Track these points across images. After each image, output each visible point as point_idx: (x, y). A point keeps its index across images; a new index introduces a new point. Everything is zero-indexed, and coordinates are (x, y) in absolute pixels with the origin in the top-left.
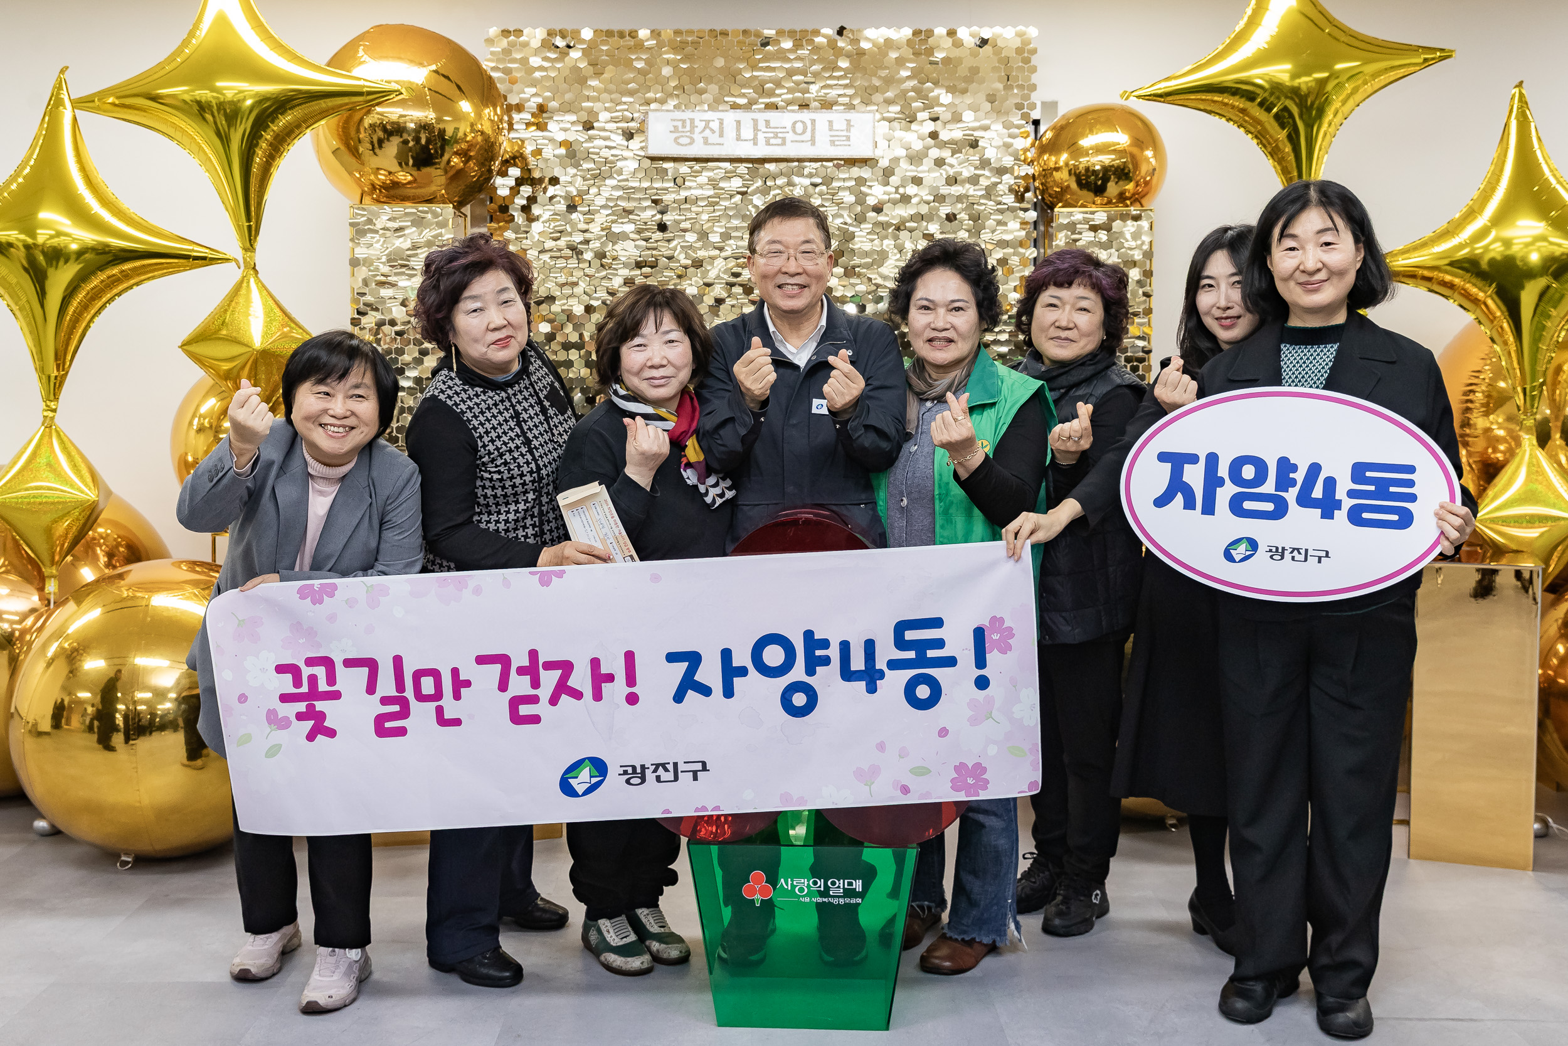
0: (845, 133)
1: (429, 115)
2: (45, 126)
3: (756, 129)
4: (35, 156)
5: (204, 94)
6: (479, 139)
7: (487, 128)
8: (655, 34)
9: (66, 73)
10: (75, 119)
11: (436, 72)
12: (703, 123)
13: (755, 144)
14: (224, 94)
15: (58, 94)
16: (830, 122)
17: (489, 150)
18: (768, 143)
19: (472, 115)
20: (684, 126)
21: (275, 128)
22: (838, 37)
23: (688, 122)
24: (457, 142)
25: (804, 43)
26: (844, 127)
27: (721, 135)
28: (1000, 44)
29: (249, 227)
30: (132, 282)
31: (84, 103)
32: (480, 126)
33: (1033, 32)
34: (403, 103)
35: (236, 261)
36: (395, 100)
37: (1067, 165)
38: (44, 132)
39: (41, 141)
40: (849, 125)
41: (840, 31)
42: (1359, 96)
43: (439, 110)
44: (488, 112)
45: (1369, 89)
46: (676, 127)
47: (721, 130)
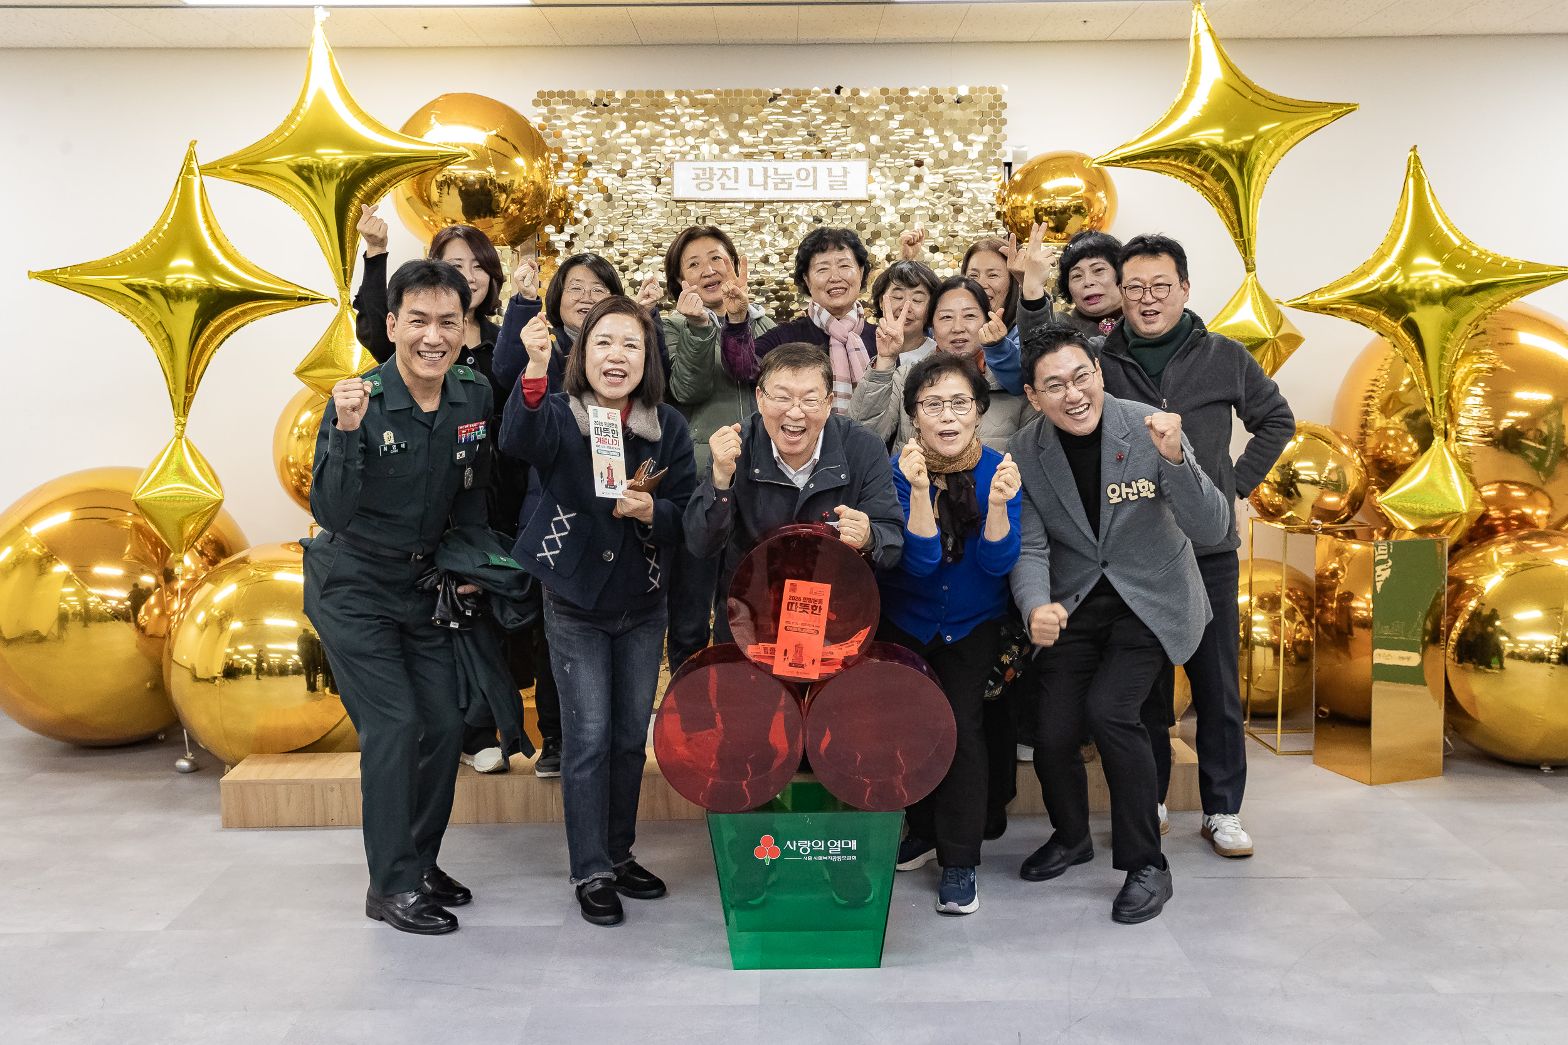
0: (842, 179)
1: (490, 172)
2: (179, 191)
3: (766, 177)
4: (171, 215)
5: (306, 160)
6: (532, 188)
7: (538, 178)
8: (679, 94)
9: (196, 147)
10: (202, 184)
11: (497, 136)
12: (721, 172)
13: (765, 189)
14: (322, 159)
15: (189, 164)
16: (830, 170)
17: (540, 195)
18: (776, 188)
19: (525, 168)
20: (704, 174)
21: (366, 188)
22: (836, 95)
23: (708, 170)
24: (513, 192)
25: (807, 100)
26: (842, 174)
27: (736, 181)
28: (975, 100)
29: (345, 271)
30: (248, 318)
31: (209, 170)
32: (531, 177)
33: (1005, 88)
34: (467, 164)
35: (333, 299)
36: (462, 161)
37: (1032, 204)
38: (178, 196)
39: (176, 203)
40: (845, 172)
41: (838, 90)
42: (1282, 149)
43: (499, 166)
44: (539, 164)
45: (1290, 142)
46: (697, 175)
47: (737, 176)
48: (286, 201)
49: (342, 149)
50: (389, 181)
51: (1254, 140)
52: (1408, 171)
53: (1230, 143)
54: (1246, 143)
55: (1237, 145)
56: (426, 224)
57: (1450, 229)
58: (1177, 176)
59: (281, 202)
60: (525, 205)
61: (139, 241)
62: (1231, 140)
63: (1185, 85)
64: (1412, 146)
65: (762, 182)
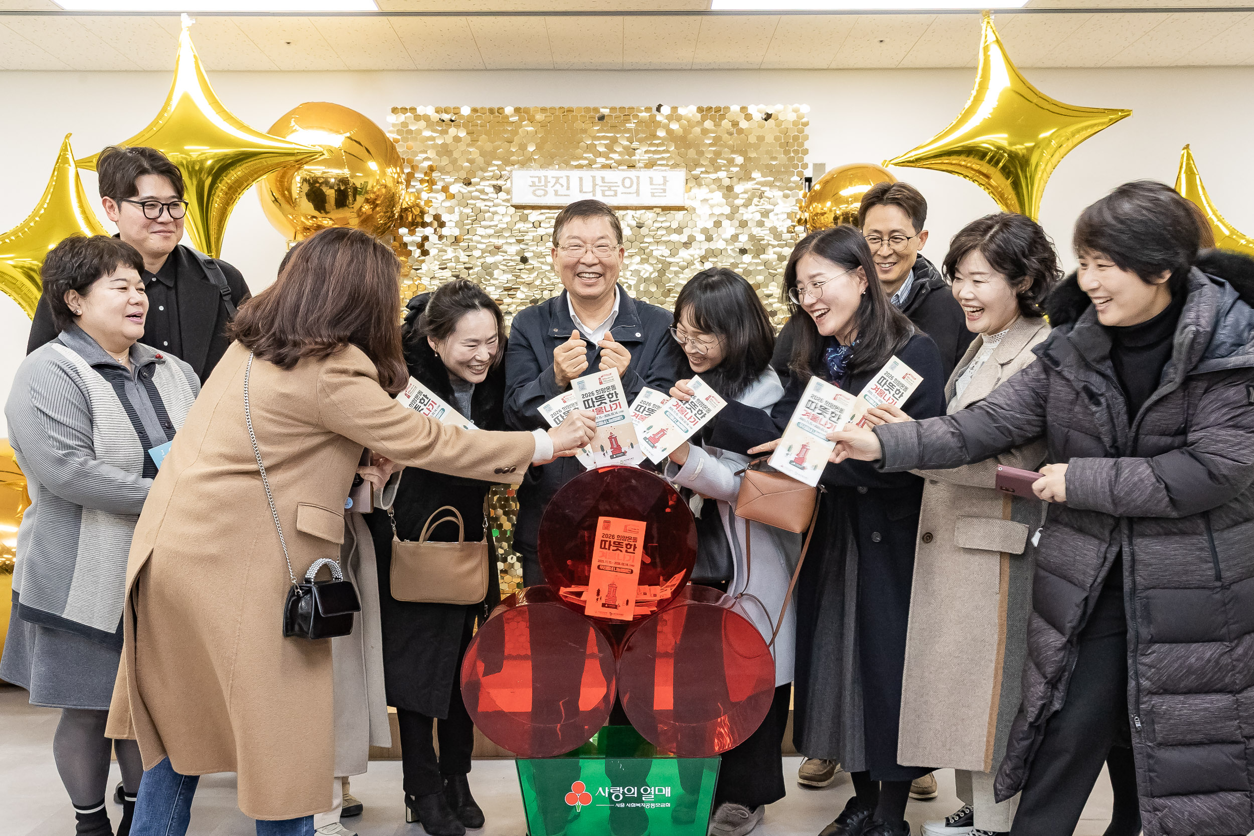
0: (662, 187)
1: (345, 172)
2: (55, 179)
3: (595, 185)
4: (48, 201)
5: (176, 155)
6: (384, 191)
7: (389, 183)
8: (518, 111)
10: (77, 175)
11: (350, 138)
12: (555, 179)
14: (190, 156)
15: (65, 154)
16: (651, 178)
17: (391, 199)
18: (604, 194)
19: (378, 172)
20: (540, 182)
21: (229, 181)
22: (657, 113)
23: (543, 179)
24: (367, 192)
25: (631, 118)
26: (662, 182)
27: (568, 188)
28: (781, 118)
31: (86, 163)
32: (384, 181)
34: (325, 162)
36: (319, 159)
37: (830, 210)
38: (54, 184)
39: (52, 190)
40: (665, 181)
41: (658, 109)
42: (1063, 150)
43: (353, 169)
44: (391, 171)
45: (1070, 144)
46: (534, 182)
47: (568, 183)
49: (209, 146)
51: (1034, 147)
52: (1181, 167)
53: (1014, 147)
54: (1027, 149)
55: (1021, 149)
56: (290, 222)
57: (1220, 220)
58: (965, 176)
60: (377, 205)
61: (19, 225)
62: (1015, 144)
63: (974, 93)
64: (1184, 145)
65: (591, 190)
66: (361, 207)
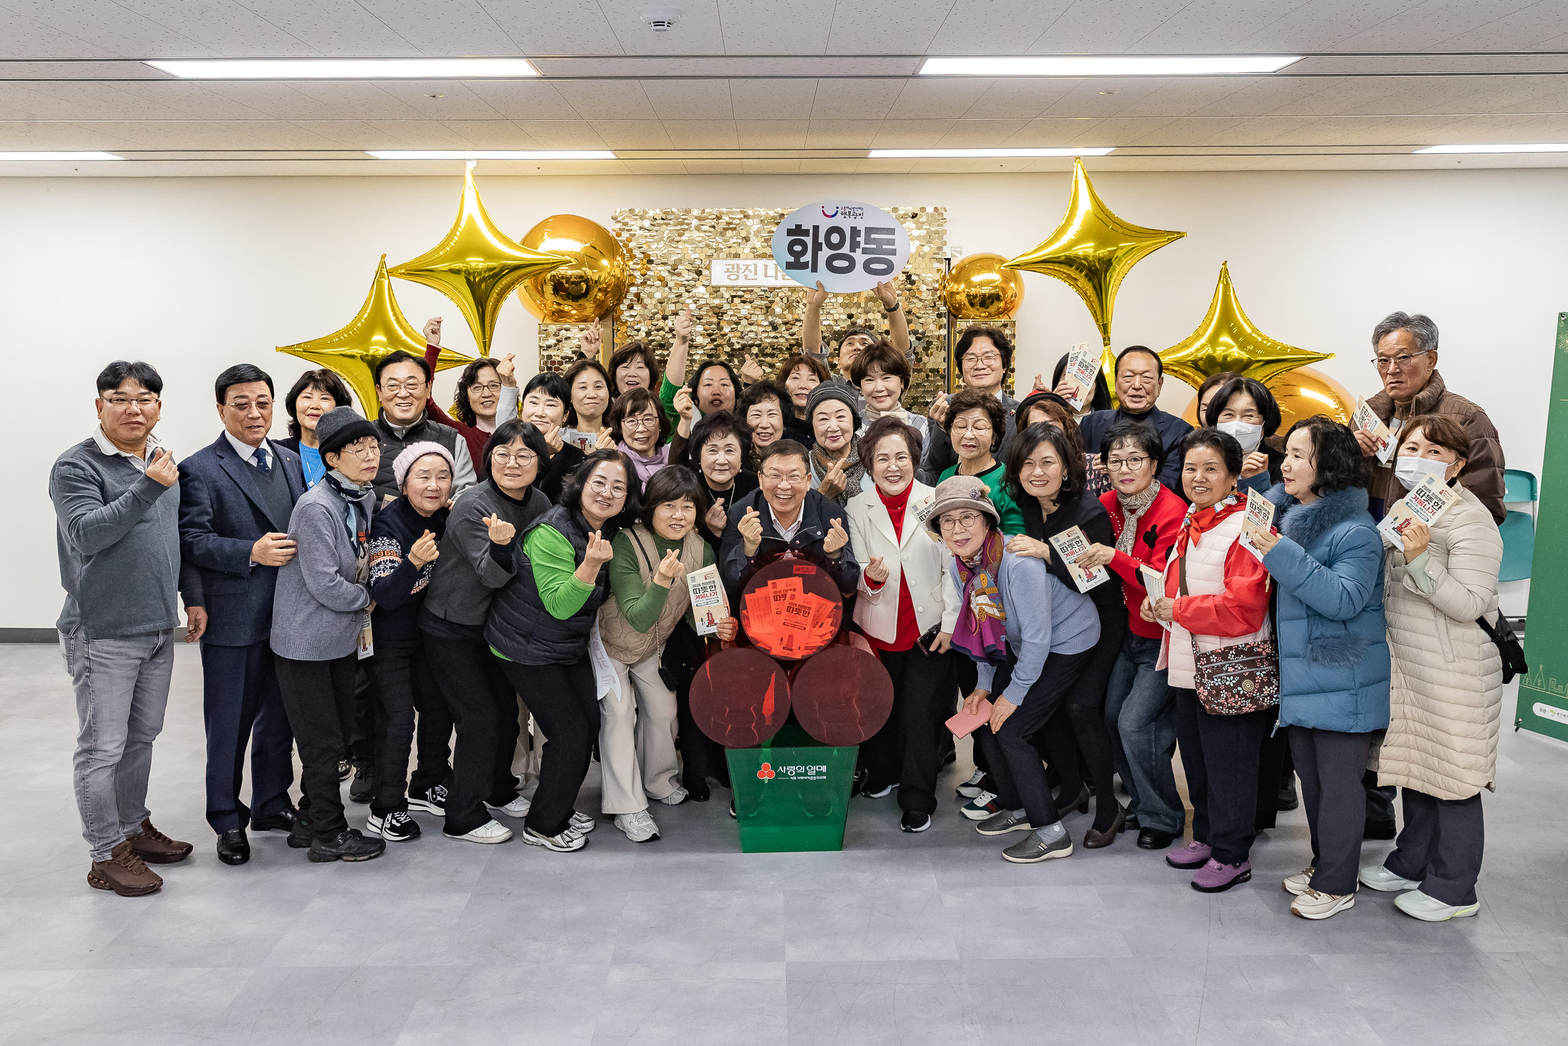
1: (584, 271)
2: (374, 290)
4: (370, 307)
6: (613, 280)
7: (618, 272)
10: (390, 283)
11: (588, 244)
12: (745, 267)
13: (776, 280)
14: (469, 265)
15: (381, 270)
19: (608, 266)
20: (734, 269)
21: (499, 286)
23: (736, 266)
24: (600, 284)
27: (756, 274)
29: (485, 343)
31: (394, 273)
32: (613, 272)
36: (567, 265)
38: (373, 294)
39: (372, 299)
42: (1130, 263)
43: (591, 267)
44: (617, 262)
46: (728, 269)
47: (756, 271)
48: (445, 294)
49: (481, 257)
50: (517, 280)
51: (1115, 251)
52: (1220, 279)
53: (1098, 254)
54: (1111, 253)
56: (539, 306)
57: (1245, 321)
59: (442, 294)
60: (608, 292)
61: (348, 325)
64: (1223, 262)
65: (774, 274)
66: (596, 296)
